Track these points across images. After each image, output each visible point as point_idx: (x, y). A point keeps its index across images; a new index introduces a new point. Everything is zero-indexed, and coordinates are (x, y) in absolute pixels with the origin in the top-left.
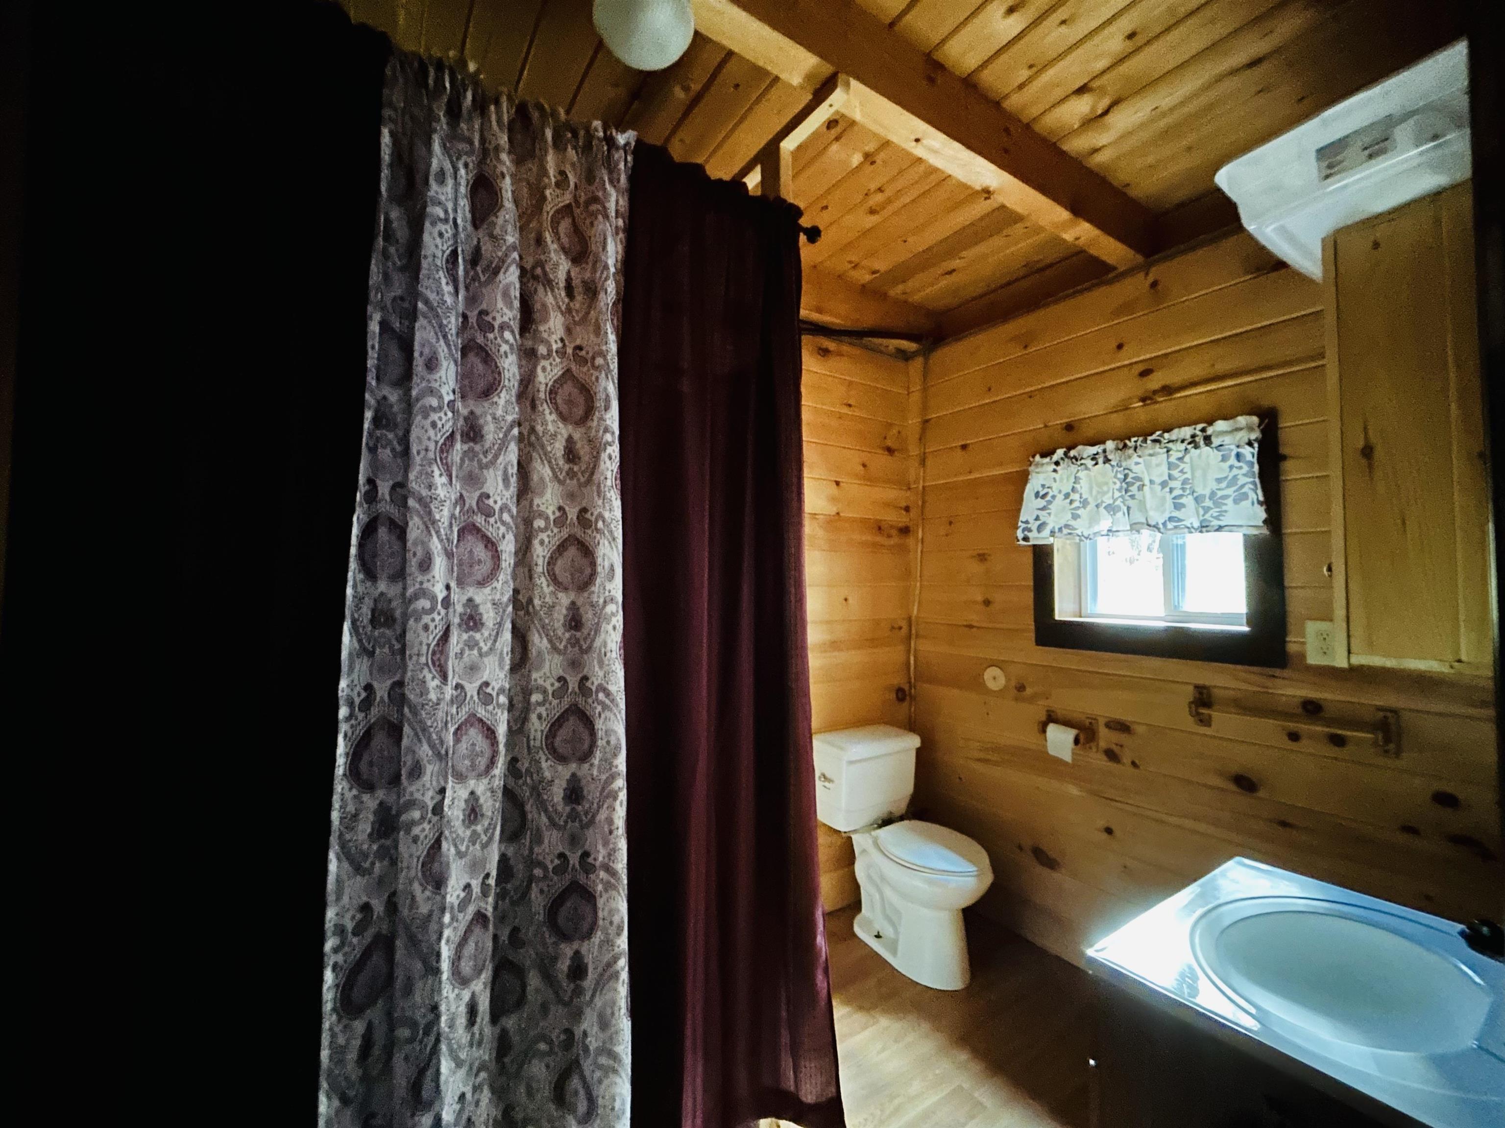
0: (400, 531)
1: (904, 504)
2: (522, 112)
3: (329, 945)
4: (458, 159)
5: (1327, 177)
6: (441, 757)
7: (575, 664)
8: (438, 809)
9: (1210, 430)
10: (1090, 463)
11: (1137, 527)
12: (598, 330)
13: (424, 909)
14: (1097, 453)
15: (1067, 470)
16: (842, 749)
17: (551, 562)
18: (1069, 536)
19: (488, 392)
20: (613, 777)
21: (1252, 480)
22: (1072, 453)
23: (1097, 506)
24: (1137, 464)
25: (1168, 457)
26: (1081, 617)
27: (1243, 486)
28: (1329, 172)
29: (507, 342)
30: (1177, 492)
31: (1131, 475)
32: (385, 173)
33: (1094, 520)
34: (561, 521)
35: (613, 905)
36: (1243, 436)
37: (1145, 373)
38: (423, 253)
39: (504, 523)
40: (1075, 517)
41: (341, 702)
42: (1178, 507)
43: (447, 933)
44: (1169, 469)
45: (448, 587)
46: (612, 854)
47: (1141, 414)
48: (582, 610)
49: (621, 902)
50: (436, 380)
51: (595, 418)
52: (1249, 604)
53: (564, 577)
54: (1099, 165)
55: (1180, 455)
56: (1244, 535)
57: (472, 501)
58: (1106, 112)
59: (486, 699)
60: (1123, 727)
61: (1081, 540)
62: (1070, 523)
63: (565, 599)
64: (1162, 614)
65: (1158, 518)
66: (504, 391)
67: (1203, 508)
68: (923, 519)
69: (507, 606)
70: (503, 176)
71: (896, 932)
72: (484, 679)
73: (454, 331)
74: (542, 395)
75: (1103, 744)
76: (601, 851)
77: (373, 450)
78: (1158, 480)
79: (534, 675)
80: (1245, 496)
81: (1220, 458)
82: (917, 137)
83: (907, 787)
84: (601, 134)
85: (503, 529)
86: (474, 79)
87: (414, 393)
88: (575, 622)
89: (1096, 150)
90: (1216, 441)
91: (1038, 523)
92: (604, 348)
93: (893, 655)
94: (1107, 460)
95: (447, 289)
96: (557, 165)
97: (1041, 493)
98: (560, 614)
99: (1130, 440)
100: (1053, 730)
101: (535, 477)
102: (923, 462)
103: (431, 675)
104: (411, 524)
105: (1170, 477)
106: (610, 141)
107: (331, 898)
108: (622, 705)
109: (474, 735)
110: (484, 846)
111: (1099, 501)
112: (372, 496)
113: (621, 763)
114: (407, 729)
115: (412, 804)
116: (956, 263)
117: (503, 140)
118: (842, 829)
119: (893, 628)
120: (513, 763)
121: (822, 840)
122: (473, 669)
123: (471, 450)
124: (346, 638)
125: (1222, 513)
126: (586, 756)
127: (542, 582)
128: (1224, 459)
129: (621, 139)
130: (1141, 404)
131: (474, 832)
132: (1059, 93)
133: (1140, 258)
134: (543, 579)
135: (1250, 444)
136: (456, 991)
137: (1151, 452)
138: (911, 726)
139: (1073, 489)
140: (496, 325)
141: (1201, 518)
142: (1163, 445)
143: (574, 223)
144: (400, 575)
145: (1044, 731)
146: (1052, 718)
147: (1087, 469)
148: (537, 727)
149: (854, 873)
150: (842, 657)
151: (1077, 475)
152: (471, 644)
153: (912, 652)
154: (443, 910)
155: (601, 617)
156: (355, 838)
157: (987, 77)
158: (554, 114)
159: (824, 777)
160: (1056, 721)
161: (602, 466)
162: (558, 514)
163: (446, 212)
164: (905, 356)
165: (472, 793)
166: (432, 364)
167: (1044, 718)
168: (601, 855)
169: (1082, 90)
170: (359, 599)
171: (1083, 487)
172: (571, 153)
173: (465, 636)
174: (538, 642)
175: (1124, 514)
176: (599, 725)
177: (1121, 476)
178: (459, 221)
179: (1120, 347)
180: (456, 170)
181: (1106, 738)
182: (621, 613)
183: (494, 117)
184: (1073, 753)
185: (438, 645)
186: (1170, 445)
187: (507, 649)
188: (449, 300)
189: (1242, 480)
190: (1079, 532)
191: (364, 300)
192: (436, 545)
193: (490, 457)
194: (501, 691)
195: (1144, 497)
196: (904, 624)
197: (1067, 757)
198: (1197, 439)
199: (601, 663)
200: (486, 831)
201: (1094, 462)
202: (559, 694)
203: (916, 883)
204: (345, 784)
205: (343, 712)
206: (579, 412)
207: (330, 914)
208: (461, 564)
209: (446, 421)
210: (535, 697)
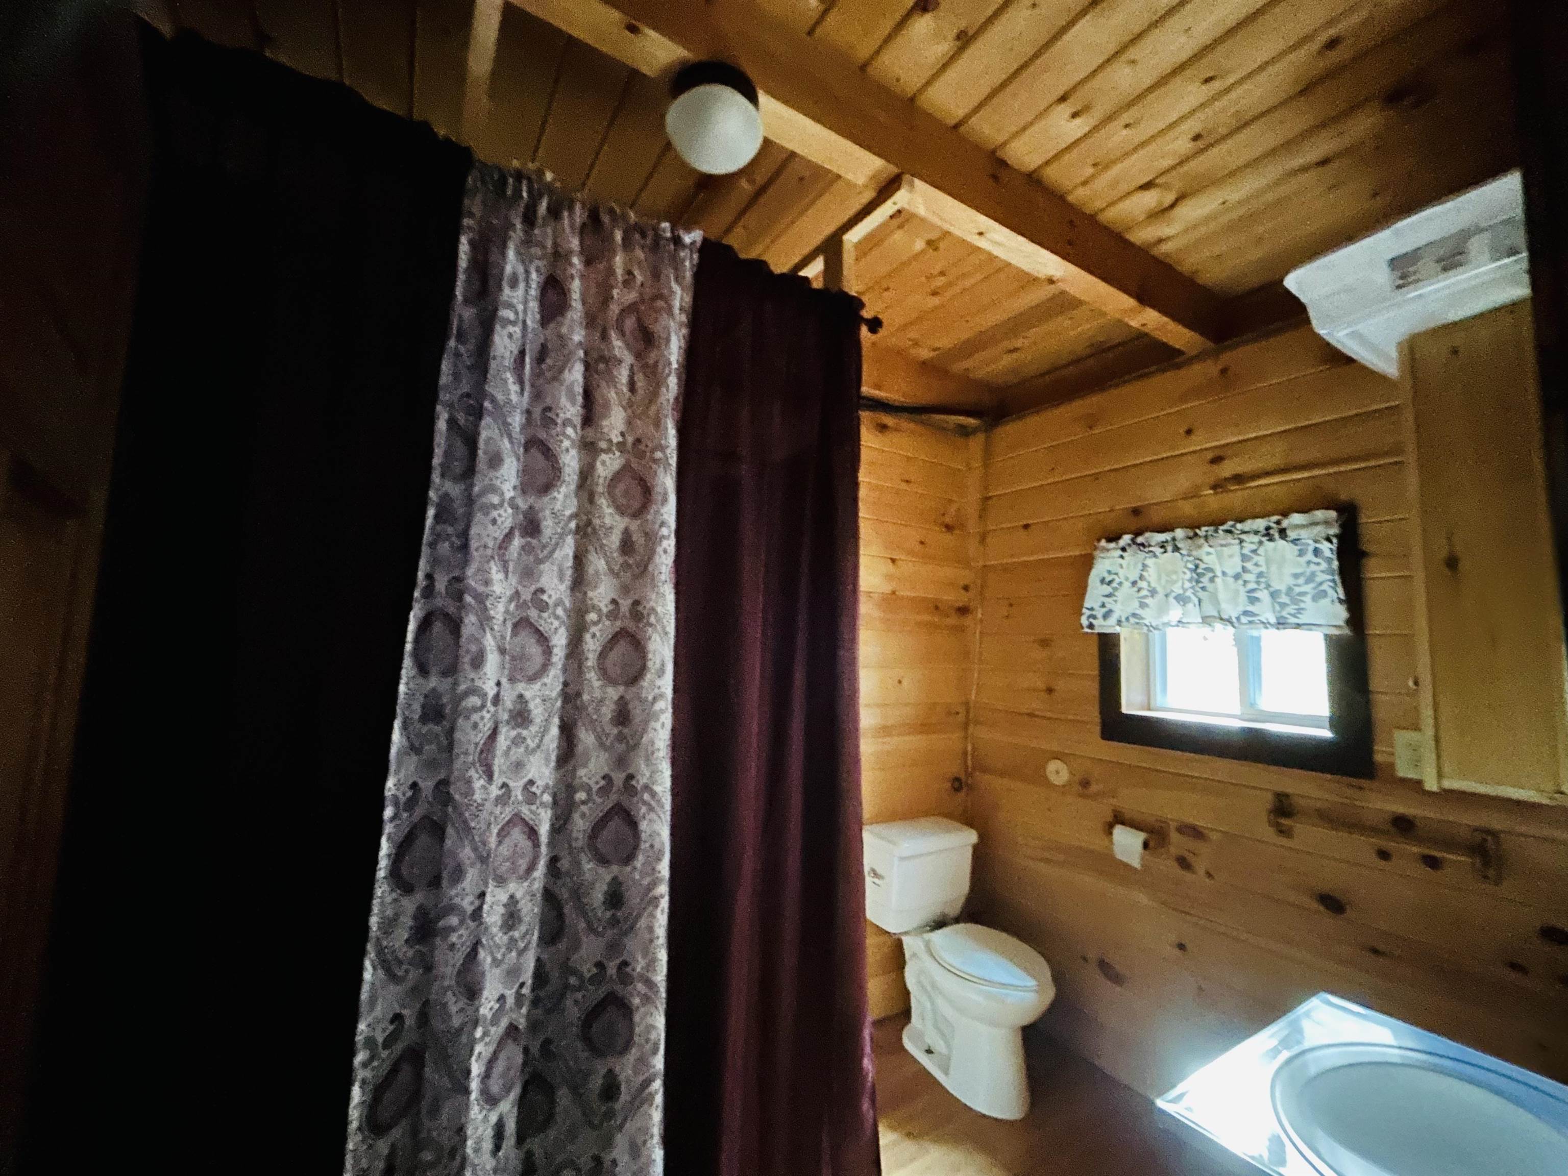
0: (455, 626)
1: (962, 583)
2: (594, 217)
3: (360, 1057)
4: (531, 262)
5: (1399, 287)
6: (484, 859)
7: (621, 762)
8: (477, 915)
9: (1285, 523)
10: (1158, 551)
11: (1209, 619)
12: (657, 423)
13: (456, 1022)
14: (1167, 542)
15: (1133, 558)
16: (894, 844)
17: (603, 655)
18: (1137, 626)
19: (547, 488)
20: (654, 884)
21: (1330, 577)
22: (1140, 540)
23: (1167, 596)
24: (1209, 554)
25: (1242, 548)
26: (1149, 709)
27: (1321, 584)
28: (1401, 282)
29: (568, 437)
30: (1252, 586)
31: (1202, 566)
32: (461, 277)
33: (1162, 610)
34: (613, 615)
35: (650, 1020)
36: (1320, 530)
37: (1217, 460)
38: (492, 354)
39: (557, 617)
40: (1143, 605)
41: (387, 802)
42: (1253, 600)
43: (478, 1048)
44: (1243, 561)
45: (498, 684)
46: (651, 963)
47: (1213, 502)
48: (630, 706)
49: (658, 1017)
50: (497, 478)
51: (652, 511)
52: (1332, 707)
53: (614, 671)
54: (1167, 255)
55: (1254, 547)
56: (1326, 636)
57: (526, 595)
58: (1173, 206)
59: (531, 798)
60: (1196, 833)
61: (1149, 631)
62: (1138, 612)
63: (613, 693)
64: (1237, 711)
65: (1230, 611)
66: (564, 486)
67: (1279, 603)
68: (983, 596)
69: (556, 699)
70: (572, 277)
71: (949, 1046)
72: (530, 776)
73: (518, 429)
74: (600, 489)
75: (1173, 850)
76: (640, 959)
77: (432, 545)
78: (1231, 572)
79: (582, 772)
80: (1324, 594)
81: (1297, 553)
82: (981, 230)
83: (964, 886)
84: (668, 235)
85: (556, 623)
86: (549, 189)
87: (476, 489)
88: (623, 716)
89: (1160, 241)
90: (1292, 534)
91: (1104, 610)
92: (663, 442)
93: (950, 740)
94: (1176, 549)
95: (514, 388)
96: (625, 263)
97: (1107, 580)
98: (608, 711)
99: (1200, 530)
100: (1119, 832)
101: (591, 571)
102: (983, 538)
103: (477, 776)
104: (466, 621)
105: (1244, 570)
106: (677, 241)
107: (364, 1008)
108: (668, 806)
109: (517, 835)
110: (521, 953)
111: (1169, 591)
112: (429, 591)
113: (664, 868)
114: (450, 831)
115: (452, 909)
116: (1018, 343)
117: (575, 243)
118: (891, 929)
119: (949, 713)
120: (553, 861)
121: (871, 942)
122: (519, 766)
123: (528, 544)
124: (396, 736)
125: (1300, 610)
126: (629, 858)
127: (592, 676)
128: (1301, 553)
129: (687, 239)
130: (1211, 492)
131: (513, 940)
132: (1124, 187)
133: (1210, 345)
134: (593, 674)
135: (1328, 539)
136: (484, 1112)
137: (1223, 542)
138: (968, 820)
139: (1141, 577)
140: (559, 421)
141: (1279, 615)
142: (1236, 536)
143: (639, 320)
144: (451, 670)
145: (1111, 833)
146: (1119, 819)
147: (1155, 556)
148: (580, 825)
149: (903, 977)
150: (895, 742)
151: (1146, 562)
152: (518, 741)
153: (970, 739)
154: (476, 1023)
155: (650, 716)
156: (391, 944)
157: (1052, 174)
158: (624, 216)
159: (875, 874)
160: (1123, 823)
161: (657, 559)
162: (611, 607)
163: (517, 313)
164: (964, 432)
165: (512, 897)
166: (496, 461)
167: (1110, 819)
168: (639, 966)
169: (1147, 186)
170: (410, 695)
171: (1151, 574)
172: (640, 254)
173: (513, 733)
174: (586, 738)
175: (1195, 606)
176: (643, 826)
177: (1191, 566)
178: (529, 322)
179: (1189, 432)
180: (527, 272)
181: (1178, 843)
182: (670, 710)
183: (566, 222)
184: (1142, 859)
185: (485, 744)
186: (1243, 537)
187: (553, 745)
188: (514, 398)
189: (1321, 577)
190: (1147, 622)
191: (433, 399)
192: (489, 642)
193: (545, 552)
194: (547, 787)
195: (1216, 589)
196: (962, 710)
197: (1135, 862)
198: (1271, 532)
199: (648, 759)
200: (523, 937)
201: (1162, 550)
202: (604, 791)
203: (973, 995)
204: (385, 887)
205: (388, 812)
206: (636, 505)
207: (362, 1026)
208: (513, 658)
209: (506, 518)
210: (581, 796)
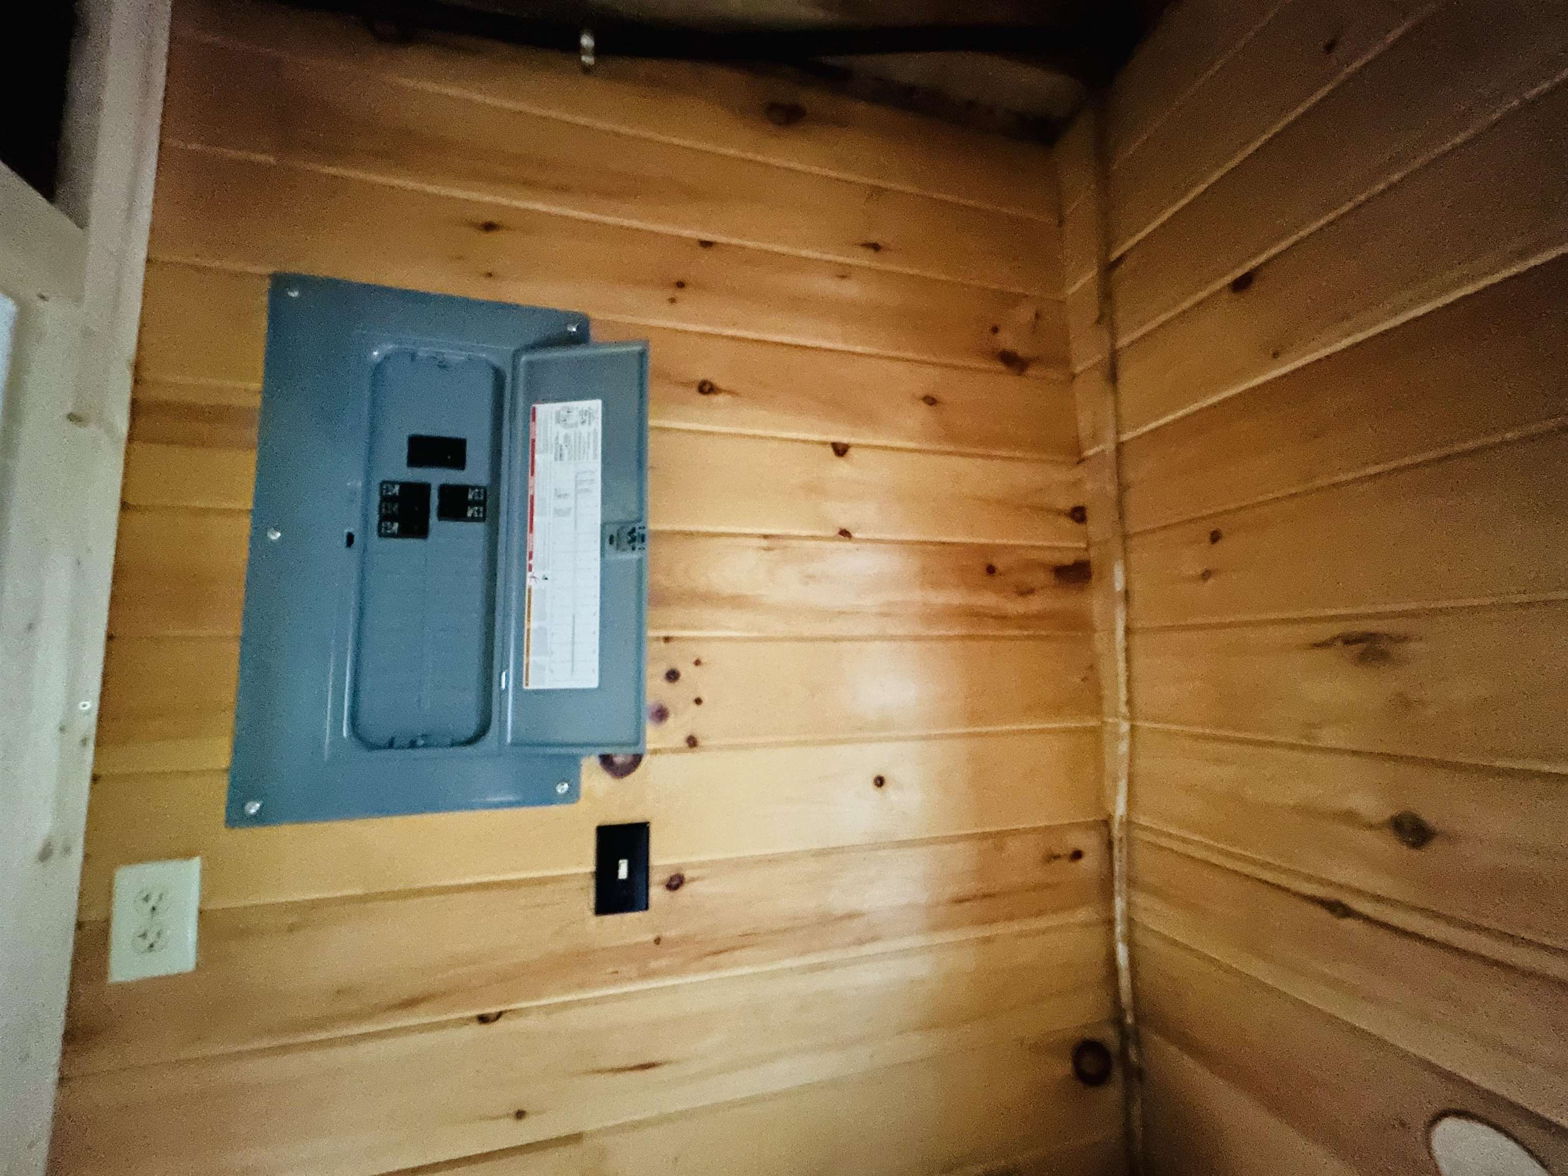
1: (1066, 502)
68: (1126, 537)
153: (1119, 929)
196: (1089, 842)
